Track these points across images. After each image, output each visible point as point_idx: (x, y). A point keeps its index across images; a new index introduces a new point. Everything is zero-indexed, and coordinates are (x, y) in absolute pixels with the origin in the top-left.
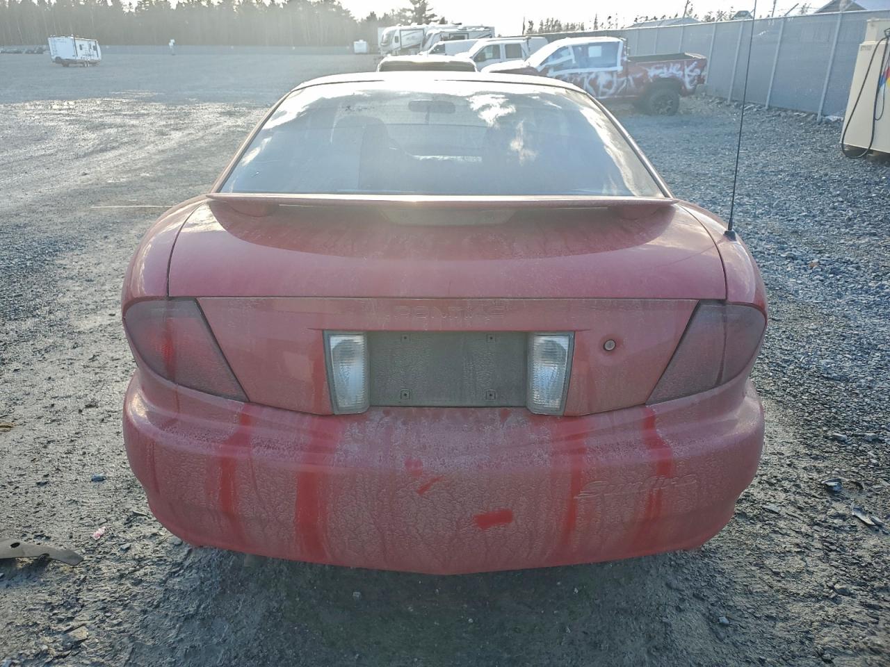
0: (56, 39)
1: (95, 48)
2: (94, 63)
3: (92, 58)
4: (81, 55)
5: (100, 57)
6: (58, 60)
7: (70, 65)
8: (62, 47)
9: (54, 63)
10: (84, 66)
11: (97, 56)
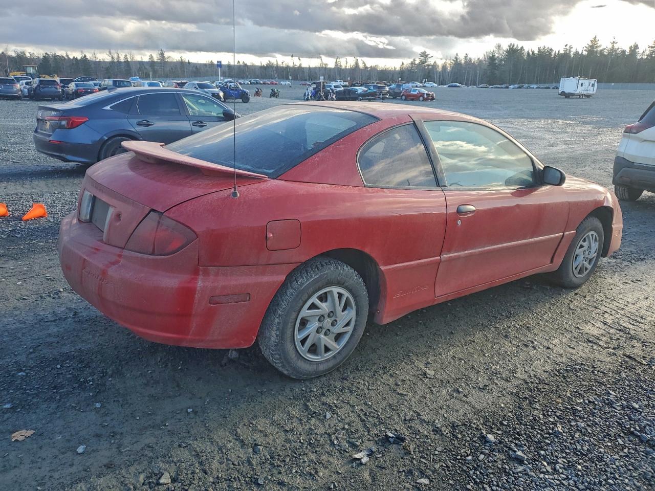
0: (566, 79)
1: (593, 85)
2: (588, 96)
3: (588, 92)
4: (580, 90)
5: (595, 91)
6: (563, 93)
7: (571, 97)
8: (569, 84)
9: (560, 96)
10: (580, 98)
11: (592, 91)
